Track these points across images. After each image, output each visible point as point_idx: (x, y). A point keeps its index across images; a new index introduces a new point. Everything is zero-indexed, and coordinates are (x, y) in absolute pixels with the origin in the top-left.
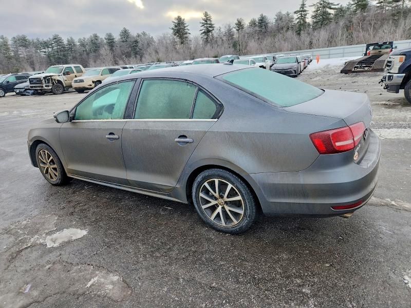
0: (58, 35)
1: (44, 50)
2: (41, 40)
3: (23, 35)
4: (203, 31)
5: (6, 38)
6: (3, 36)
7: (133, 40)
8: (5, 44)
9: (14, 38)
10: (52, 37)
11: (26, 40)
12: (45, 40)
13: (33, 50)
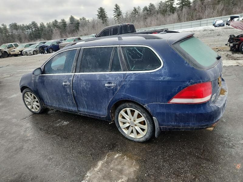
0: (35, 22)
1: (27, 31)
2: (25, 25)
3: (15, 23)
4: (115, 15)
5: (5, 25)
6: (3, 24)
7: (77, 22)
8: (5, 28)
9: (10, 25)
10: (31, 23)
11: (16, 26)
12: (28, 25)
13: (21, 31)
